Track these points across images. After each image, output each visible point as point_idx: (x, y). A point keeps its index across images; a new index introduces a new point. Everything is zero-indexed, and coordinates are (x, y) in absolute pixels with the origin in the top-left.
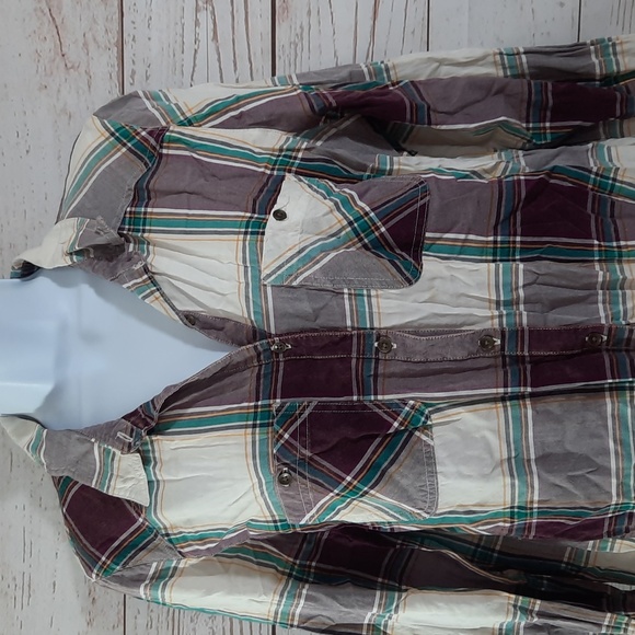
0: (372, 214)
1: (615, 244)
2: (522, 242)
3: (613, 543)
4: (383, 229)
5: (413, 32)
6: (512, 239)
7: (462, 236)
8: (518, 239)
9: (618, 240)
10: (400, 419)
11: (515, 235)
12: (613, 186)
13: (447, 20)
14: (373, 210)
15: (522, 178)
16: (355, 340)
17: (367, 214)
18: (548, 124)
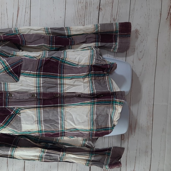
0: (9, 66)
1: (63, 75)
2: (43, 74)
3: (63, 138)
4: (11, 69)
5: (26, 21)
6: (40, 73)
7: (29, 72)
8: (42, 73)
9: (63, 74)
10: (13, 111)
11: (41, 72)
12: (65, 61)
13: (35, 18)
14: (9, 65)
15: (44, 59)
16: (4, 94)
17: (8, 66)
18: (54, 46)
